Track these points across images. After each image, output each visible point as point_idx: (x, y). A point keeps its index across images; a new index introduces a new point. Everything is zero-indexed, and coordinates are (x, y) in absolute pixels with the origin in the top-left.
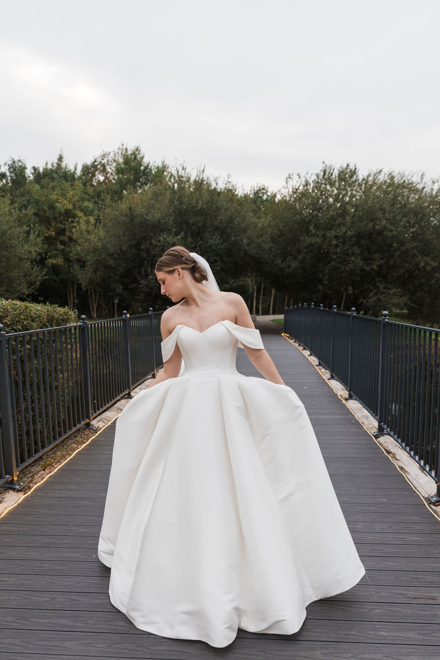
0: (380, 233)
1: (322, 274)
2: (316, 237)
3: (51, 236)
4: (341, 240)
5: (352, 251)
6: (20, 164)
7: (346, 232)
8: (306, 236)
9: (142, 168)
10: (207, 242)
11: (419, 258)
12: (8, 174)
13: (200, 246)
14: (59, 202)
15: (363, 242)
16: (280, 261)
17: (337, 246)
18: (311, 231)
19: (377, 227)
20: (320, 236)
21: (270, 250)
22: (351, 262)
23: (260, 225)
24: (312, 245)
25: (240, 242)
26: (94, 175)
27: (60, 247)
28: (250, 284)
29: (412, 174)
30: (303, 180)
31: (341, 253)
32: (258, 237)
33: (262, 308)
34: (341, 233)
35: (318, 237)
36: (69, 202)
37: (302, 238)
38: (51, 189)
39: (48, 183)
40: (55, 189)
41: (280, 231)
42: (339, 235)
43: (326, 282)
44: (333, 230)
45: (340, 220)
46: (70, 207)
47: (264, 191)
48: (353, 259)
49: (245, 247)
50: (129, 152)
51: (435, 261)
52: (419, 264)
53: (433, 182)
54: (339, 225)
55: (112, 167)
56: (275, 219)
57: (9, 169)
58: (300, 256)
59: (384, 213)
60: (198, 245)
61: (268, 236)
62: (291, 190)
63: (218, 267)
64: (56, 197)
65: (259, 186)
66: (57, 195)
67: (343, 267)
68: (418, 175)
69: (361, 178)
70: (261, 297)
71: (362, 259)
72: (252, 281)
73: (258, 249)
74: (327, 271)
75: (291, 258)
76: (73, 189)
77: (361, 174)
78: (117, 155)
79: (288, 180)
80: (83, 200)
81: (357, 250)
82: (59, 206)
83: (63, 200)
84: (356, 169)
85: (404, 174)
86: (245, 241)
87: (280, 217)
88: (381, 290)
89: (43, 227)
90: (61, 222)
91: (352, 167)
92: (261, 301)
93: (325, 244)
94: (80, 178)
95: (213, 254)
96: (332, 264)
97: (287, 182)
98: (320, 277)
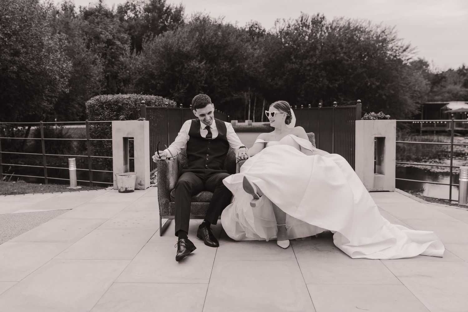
0: (340, 61)
1: (300, 90)
2: (296, 64)
4: (313, 67)
5: (320, 74)
6: (70, 4)
7: (316, 62)
8: (289, 63)
9: (165, 8)
10: (220, 67)
11: (367, 79)
12: (61, 11)
13: (215, 69)
14: (103, 34)
15: (328, 68)
16: (270, 80)
17: (310, 70)
18: (292, 59)
19: (337, 58)
20: (298, 63)
21: (263, 72)
22: (320, 82)
23: (256, 55)
24: (292, 69)
25: (242, 67)
26: (126, 13)
28: (245, 98)
29: (362, 21)
30: (287, 24)
31: (313, 75)
32: (254, 63)
33: (255, 117)
34: (313, 62)
35: (297, 64)
36: (110, 33)
37: (286, 64)
38: (96, 24)
39: (94, 19)
40: (100, 24)
41: (270, 59)
42: (311, 63)
43: (303, 96)
44: (307, 59)
45: (312, 53)
46: (111, 37)
47: (257, 26)
48: (321, 79)
49: (246, 70)
51: (378, 82)
52: (367, 83)
53: (377, 27)
54: (312, 56)
55: (140, 7)
56: (266, 50)
57: (62, 8)
58: (284, 77)
59: (342, 49)
60: (214, 69)
61: (262, 63)
62: (278, 30)
63: (227, 84)
64: (100, 30)
65: (253, 22)
66: (101, 28)
67: (314, 85)
68: (366, 22)
69: (328, 23)
70: (255, 108)
71: (328, 80)
72: (247, 95)
73: (255, 72)
74: (303, 88)
75: (278, 78)
76: (113, 24)
77: (328, 20)
79: (277, 22)
80: (119, 31)
81: (324, 73)
82: (103, 37)
83: (106, 32)
84: (324, 17)
85: (357, 21)
86: (246, 66)
87: (270, 49)
88: (342, 101)
91: (321, 15)
92: (254, 111)
93: (302, 69)
94: (117, 15)
95: (224, 75)
96: (306, 83)
97: (275, 24)
98: (299, 92)
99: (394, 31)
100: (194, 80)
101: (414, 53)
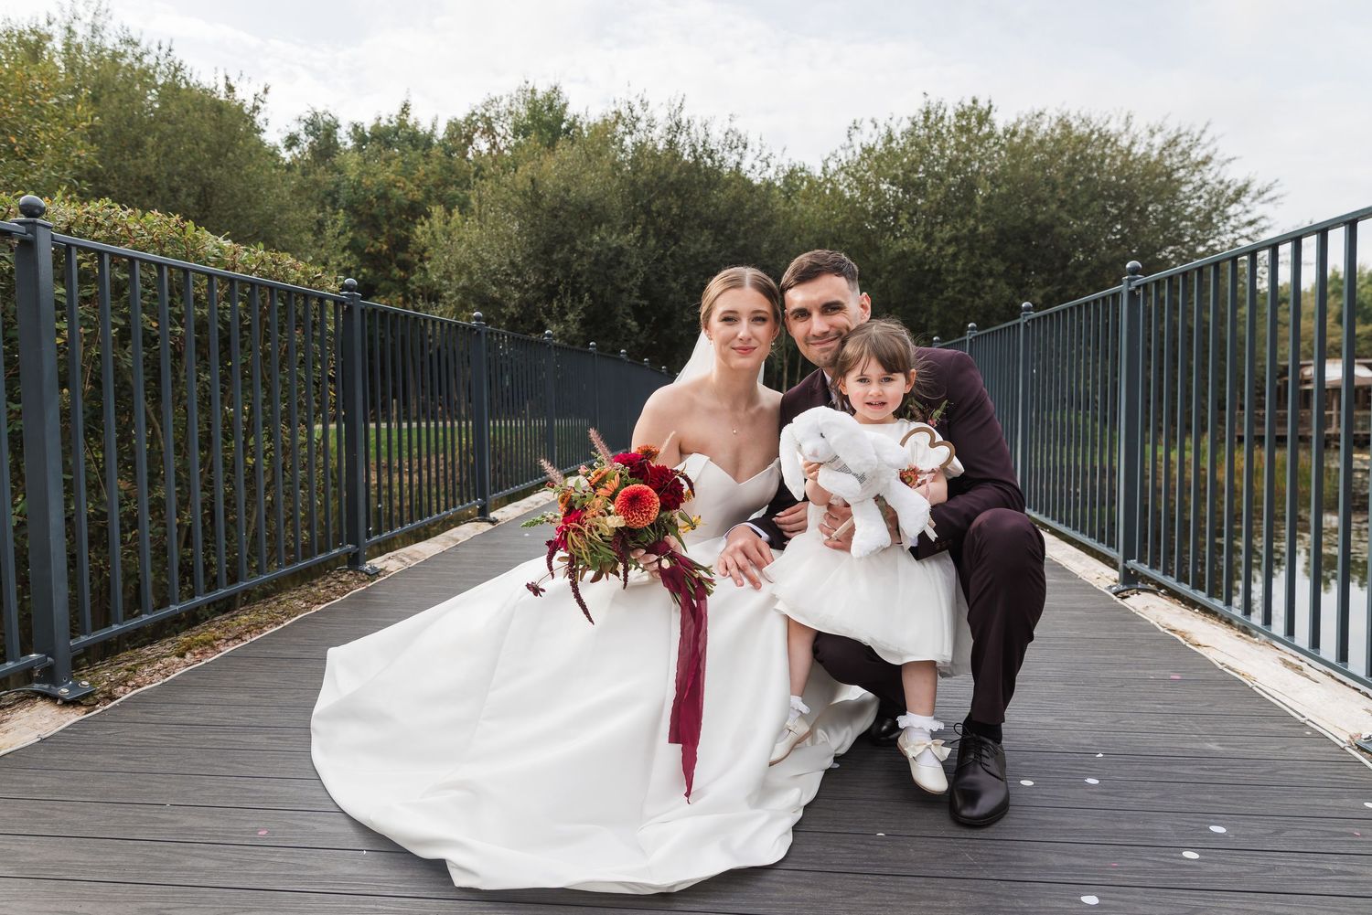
0: (1046, 229)
1: (925, 315)
3: (380, 251)
4: (966, 245)
5: (988, 267)
6: (327, 118)
7: (976, 228)
9: (564, 124)
10: (688, 248)
12: (303, 136)
13: (673, 257)
14: (399, 187)
15: (1011, 249)
17: (955, 256)
19: (1040, 217)
22: (987, 289)
24: (904, 255)
26: (470, 140)
27: (397, 273)
29: (1106, 118)
30: (883, 131)
31: (964, 271)
34: (965, 231)
36: (418, 186)
38: (383, 163)
40: (392, 162)
42: (960, 234)
46: (419, 196)
47: (804, 175)
48: (990, 282)
50: (539, 96)
53: (1152, 133)
54: (962, 214)
55: (505, 125)
57: (306, 129)
59: (1054, 189)
60: (668, 254)
62: (858, 150)
64: (393, 177)
65: (792, 163)
66: (394, 172)
67: (970, 299)
68: (1119, 119)
69: (1000, 128)
74: (935, 309)
76: (427, 163)
77: (1001, 120)
78: (515, 102)
79: (853, 131)
80: (446, 183)
81: (997, 265)
82: (398, 195)
83: (408, 183)
84: (991, 107)
85: (1089, 118)
86: (765, 245)
89: (365, 235)
90: (401, 226)
91: (983, 105)
93: (932, 253)
94: (442, 144)
95: (700, 273)
96: (946, 294)
97: (849, 136)
98: (923, 321)
99: (1205, 140)
100: (609, 287)
101: (1272, 199)
